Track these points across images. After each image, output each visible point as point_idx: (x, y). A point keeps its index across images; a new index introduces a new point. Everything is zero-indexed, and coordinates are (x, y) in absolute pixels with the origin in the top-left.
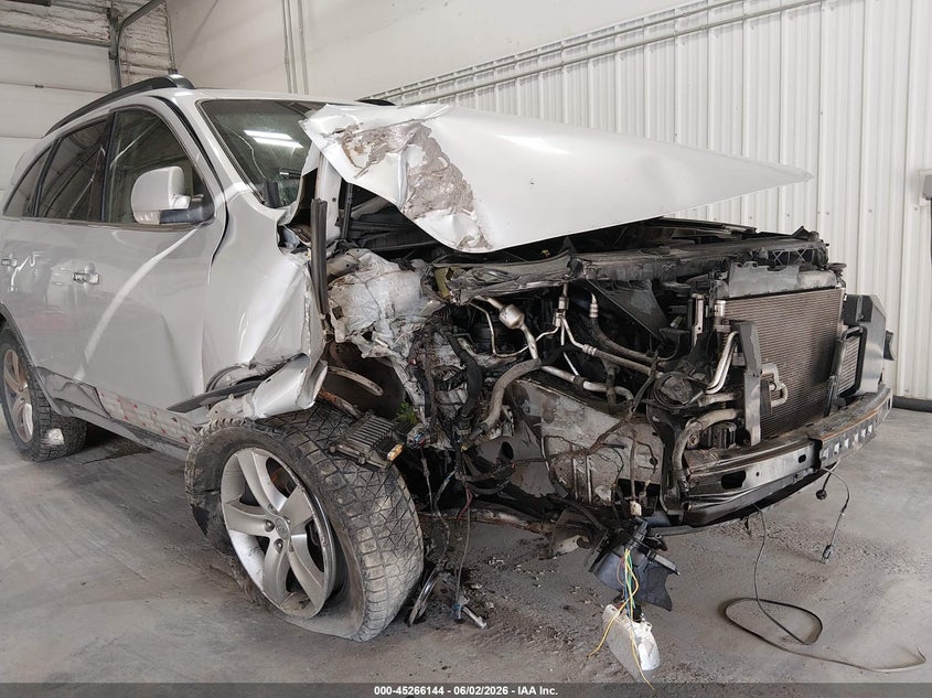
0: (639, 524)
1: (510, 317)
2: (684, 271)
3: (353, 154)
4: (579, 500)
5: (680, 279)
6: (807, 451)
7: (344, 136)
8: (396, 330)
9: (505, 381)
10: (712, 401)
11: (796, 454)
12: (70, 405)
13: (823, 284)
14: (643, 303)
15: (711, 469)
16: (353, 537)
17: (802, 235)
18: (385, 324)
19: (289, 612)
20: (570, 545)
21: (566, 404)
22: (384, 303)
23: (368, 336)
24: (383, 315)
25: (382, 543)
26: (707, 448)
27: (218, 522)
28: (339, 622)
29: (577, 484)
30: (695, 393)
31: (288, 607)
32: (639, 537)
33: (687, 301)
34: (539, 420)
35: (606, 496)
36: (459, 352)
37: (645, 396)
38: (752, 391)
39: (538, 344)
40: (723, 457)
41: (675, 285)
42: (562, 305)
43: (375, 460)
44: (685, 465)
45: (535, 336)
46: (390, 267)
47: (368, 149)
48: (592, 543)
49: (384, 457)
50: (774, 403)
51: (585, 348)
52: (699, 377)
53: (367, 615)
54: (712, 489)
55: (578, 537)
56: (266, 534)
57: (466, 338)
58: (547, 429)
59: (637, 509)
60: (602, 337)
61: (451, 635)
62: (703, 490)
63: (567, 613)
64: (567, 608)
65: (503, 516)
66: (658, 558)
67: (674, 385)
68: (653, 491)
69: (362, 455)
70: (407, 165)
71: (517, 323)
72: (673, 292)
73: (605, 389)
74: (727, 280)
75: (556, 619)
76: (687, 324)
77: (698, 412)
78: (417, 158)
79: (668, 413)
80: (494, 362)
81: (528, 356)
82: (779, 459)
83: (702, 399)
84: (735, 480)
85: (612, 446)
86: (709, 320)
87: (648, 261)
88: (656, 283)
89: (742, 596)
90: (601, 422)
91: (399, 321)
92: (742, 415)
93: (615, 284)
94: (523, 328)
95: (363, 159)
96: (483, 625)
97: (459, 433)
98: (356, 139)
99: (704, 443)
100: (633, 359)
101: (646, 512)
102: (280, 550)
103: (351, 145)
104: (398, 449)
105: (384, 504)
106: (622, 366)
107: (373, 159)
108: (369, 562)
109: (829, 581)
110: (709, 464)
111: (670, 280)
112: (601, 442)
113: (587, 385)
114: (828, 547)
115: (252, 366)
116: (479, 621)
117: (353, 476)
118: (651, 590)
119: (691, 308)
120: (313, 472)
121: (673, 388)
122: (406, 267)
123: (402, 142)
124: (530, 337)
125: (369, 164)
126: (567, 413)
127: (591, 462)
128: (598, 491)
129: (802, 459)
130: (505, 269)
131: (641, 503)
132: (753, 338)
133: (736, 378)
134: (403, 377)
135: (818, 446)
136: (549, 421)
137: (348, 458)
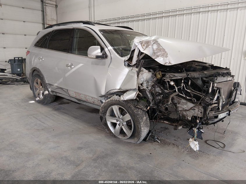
0: (198, 124)
1: (172, 83)
2: (207, 76)
3: (143, 46)
4: (184, 119)
5: (206, 78)
6: (228, 112)
7: (141, 43)
8: (147, 84)
9: (172, 96)
10: (214, 102)
11: (226, 113)
12: (56, 92)
13: (231, 80)
14: (200, 82)
15: (213, 115)
16: (140, 124)
17: (226, 69)
18: (145, 83)
19: (121, 138)
20: (180, 128)
21: (183, 101)
22: (145, 78)
23: (142, 84)
24: (145, 81)
25: (144, 125)
26: (212, 111)
27: (104, 119)
28: (132, 140)
29: (184, 116)
30: (211, 101)
31: (120, 137)
32: (198, 126)
33: (208, 82)
34: (176, 103)
35: (190, 119)
36: (161, 89)
37: (201, 101)
38: (221, 101)
39: (178, 89)
40: (215, 113)
41: (205, 79)
42: (183, 81)
43: (145, 109)
44: (209, 114)
45: (177, 87)
46: (147, 71)
47: (145, 45)
48: (187, 127)
49: (147, 109)
50: (223, 103)
51: (188, 90)
52: (211, 98)
53: (139, 139)
54: (212, 118)
55: (182, 126)
56: (116, 122)
57: (162, 86)
58: (178, 105)
59: (198, 121)
60: (191, 88)
61: (154, 143)
62: (211, 119)
63: (175, 141)
64: (175, 140)
65: (165, 122)
66: (201, 130)
67: (207, 99)
68: (201, 118)
69: (142, 108)
70: (153, 48)
71: (173, 84)
72: (205, 80)
73: (191, 99)
74: (216, 79)
75: (174, 142)
76: (208, 87)
77: (211, 104)
78: (155, 47)
79: (206, 104)
80: (168, 92)
81: (175, 91)
82: (224, 114)
83: (212, 102)
84: (216, 117)
85: (193, 110)
86: (213, 87)
87: (201, 74)
88: (202, 78)
89: (209, 139)
90: (191, 105)
91: (148, 82)
92: (219, 105)
93: (194, 78)
94: (175, 85)
95: (145, 47)
96: (160, 142)
97: (160, 105)
98: (143, 43)
99: (212, 110)
100: (197, 93)
101: (200, 122)
102: (120, 126)
103: (142, 45)
104: (149, 107)
105: (145, 118)
106: (195, 94)
107: (146, 47)
108: (142, 128)
109: (225, 138)
110: (212, 114)
111: (204, 78)
112: (191, 109)
113: (188, 98)
114: (225, 131)
115: (119, 89)
116: (159, 141)
117: (140, 112)
118: (199, 136)
119: (209, 84)
120: (133, 111)
121: (207, 100)
122: (149, 71)
123: (152, 43)
124: (176, 87)
125: (146, 48)
126: (183, 103)
127: (188, 112)
128: (188, 118)
129: (227, 114)
130: (175, 74)
131: (199, 120)
132: (222, 91)
133: (218, 98)
134: (148, 93)
135: (230, 111)
136: (179, 104)
137: (139, 108)
